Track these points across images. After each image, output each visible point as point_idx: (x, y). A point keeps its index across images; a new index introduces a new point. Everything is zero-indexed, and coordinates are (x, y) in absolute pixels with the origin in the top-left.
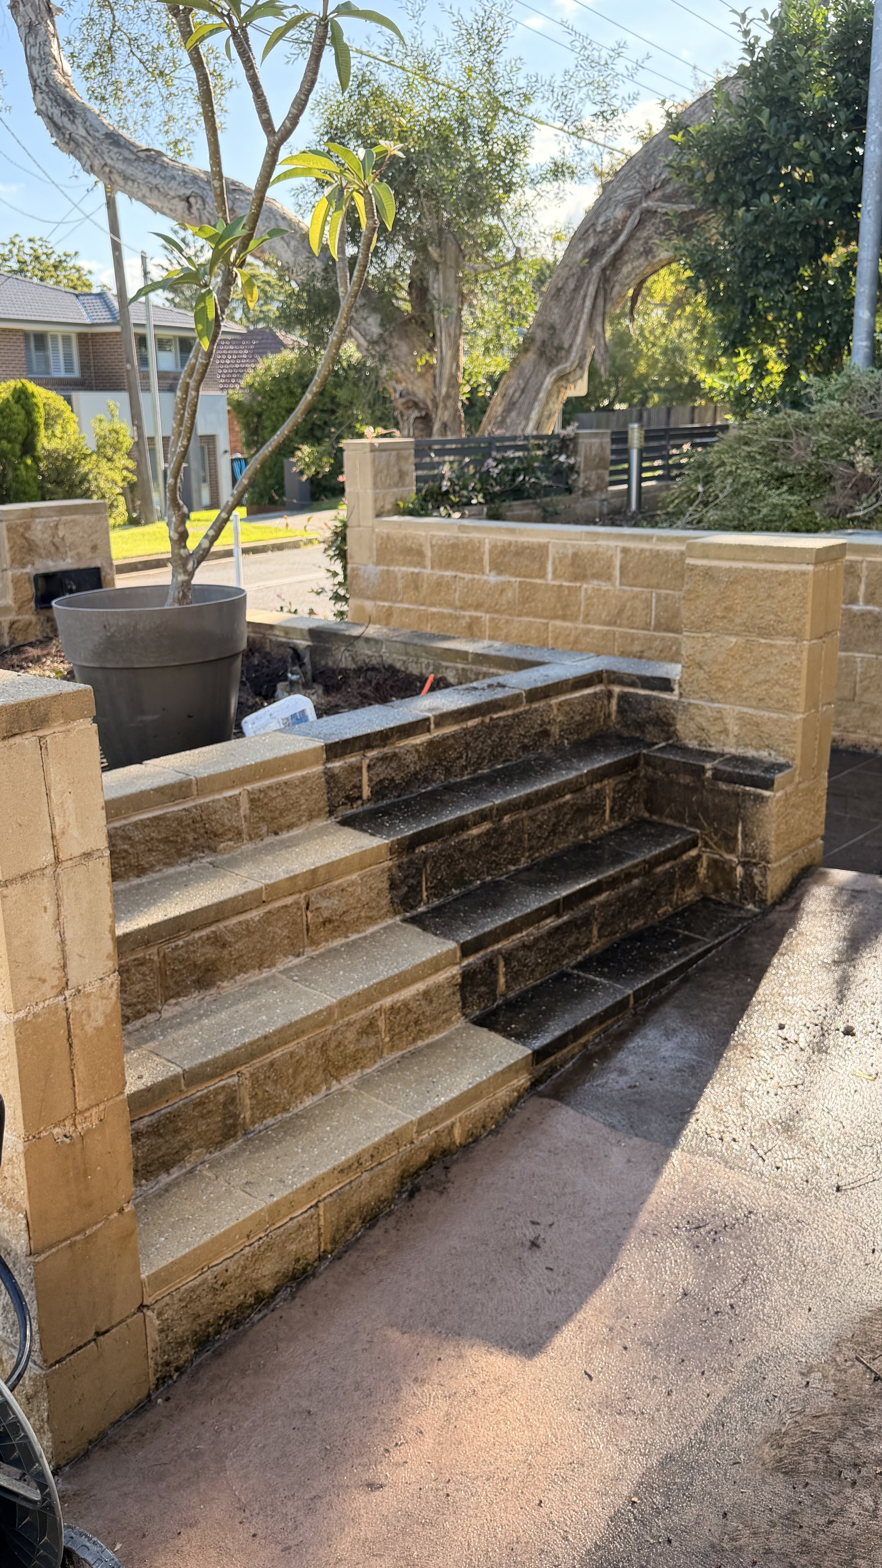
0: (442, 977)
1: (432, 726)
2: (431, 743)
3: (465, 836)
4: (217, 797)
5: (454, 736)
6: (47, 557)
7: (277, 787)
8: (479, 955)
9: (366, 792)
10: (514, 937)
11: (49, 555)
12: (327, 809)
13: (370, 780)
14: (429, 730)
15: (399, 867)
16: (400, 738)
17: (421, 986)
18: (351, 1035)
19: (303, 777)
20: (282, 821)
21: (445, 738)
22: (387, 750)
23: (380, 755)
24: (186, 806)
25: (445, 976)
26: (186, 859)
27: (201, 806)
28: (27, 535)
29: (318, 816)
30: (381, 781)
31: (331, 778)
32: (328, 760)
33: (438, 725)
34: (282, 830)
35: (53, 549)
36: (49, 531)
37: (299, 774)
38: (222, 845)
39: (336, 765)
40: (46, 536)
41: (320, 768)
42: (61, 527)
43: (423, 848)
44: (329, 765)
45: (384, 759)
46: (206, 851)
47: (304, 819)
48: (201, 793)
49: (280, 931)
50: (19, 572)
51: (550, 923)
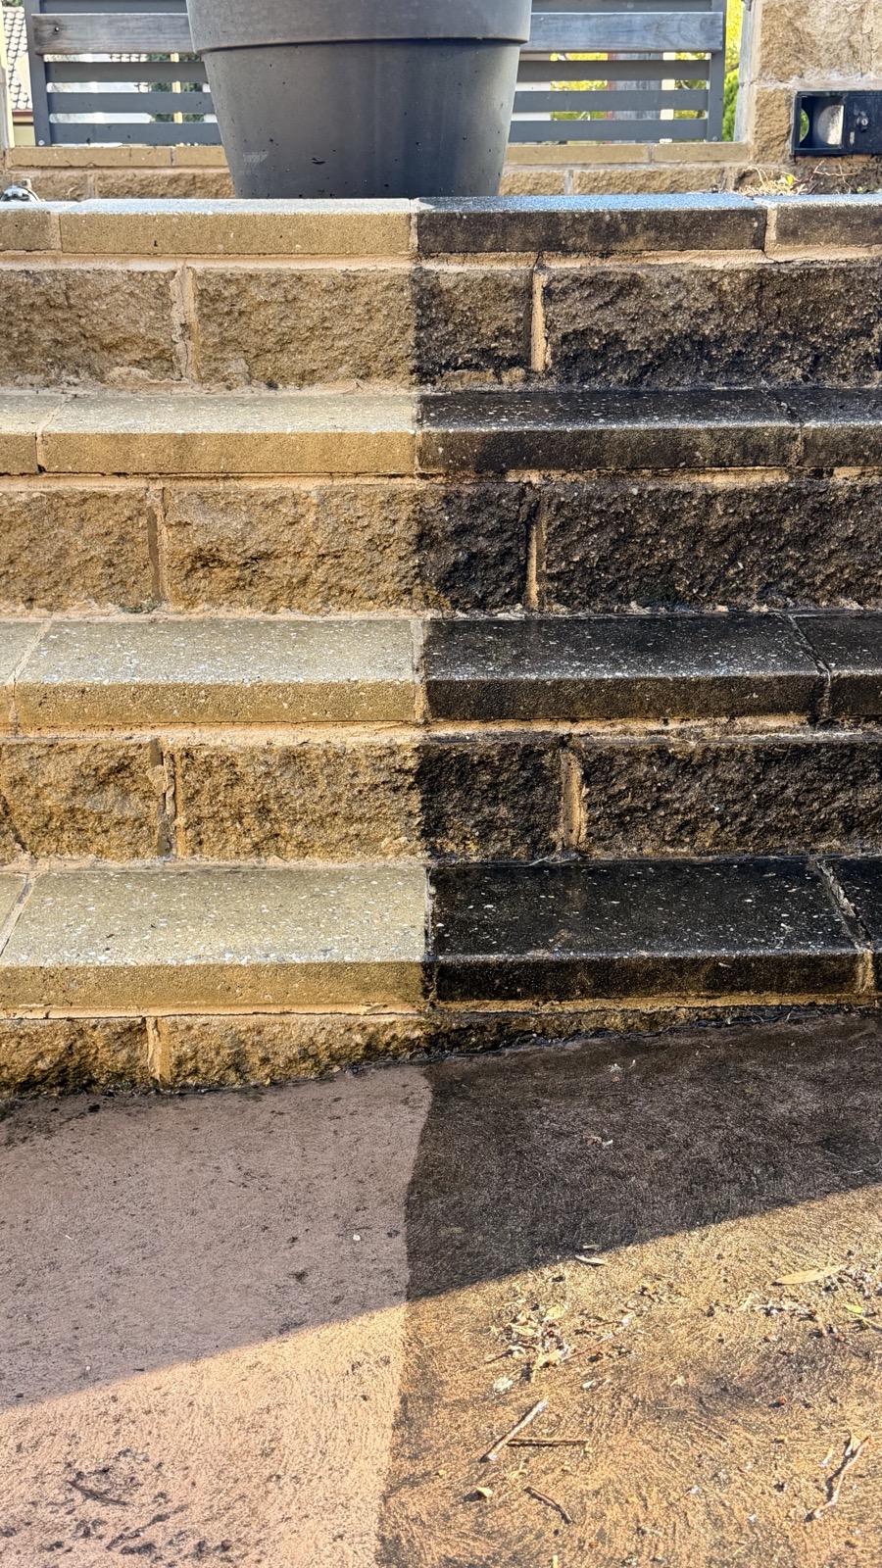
0: (355, 737)
1: (771, 234)
2: (760, 279)
3: (682, 483)
4: (114, 265)
5: (843, 272)
6: (832, 65)
7: (276, 281)
8: (494, 728)
9: (541, 355)
10: (636, 726)
11: (836, 63)
12: (412, 363)
13: (550, 326)
14: (759, 243)
15: (447, 500)
16: (657, 245)
17: (284, 738)
18: (59, 770)
19: (346, 274)
20: (284, 360)
21: (810, 275)
22: (615, 266)
23: (588, 273)
24: (32, 267)
25: (365, 739)
26: (38, 378)
27: (66, 275)
28: (798, 24)
29: (390, 373)
30: (581, 335)
31: (428, 298)
32: (425, 252)
33: (788, 234)
34: (285, 380)
35: (846, 53)
36: (844, 21)
37: (339, 266)
38: (117, 370)
39: (450, 269)
40: (835, 28)
41: (406, 266)
42: (869, 15)
43: (535, 477)
44: (430, 265)
45: (595, 284)
46: (84, 375)
47: (343, 370)
48: (70, 248)
49: (81, 542)
50: (771, 86)
51: (786, 728)
